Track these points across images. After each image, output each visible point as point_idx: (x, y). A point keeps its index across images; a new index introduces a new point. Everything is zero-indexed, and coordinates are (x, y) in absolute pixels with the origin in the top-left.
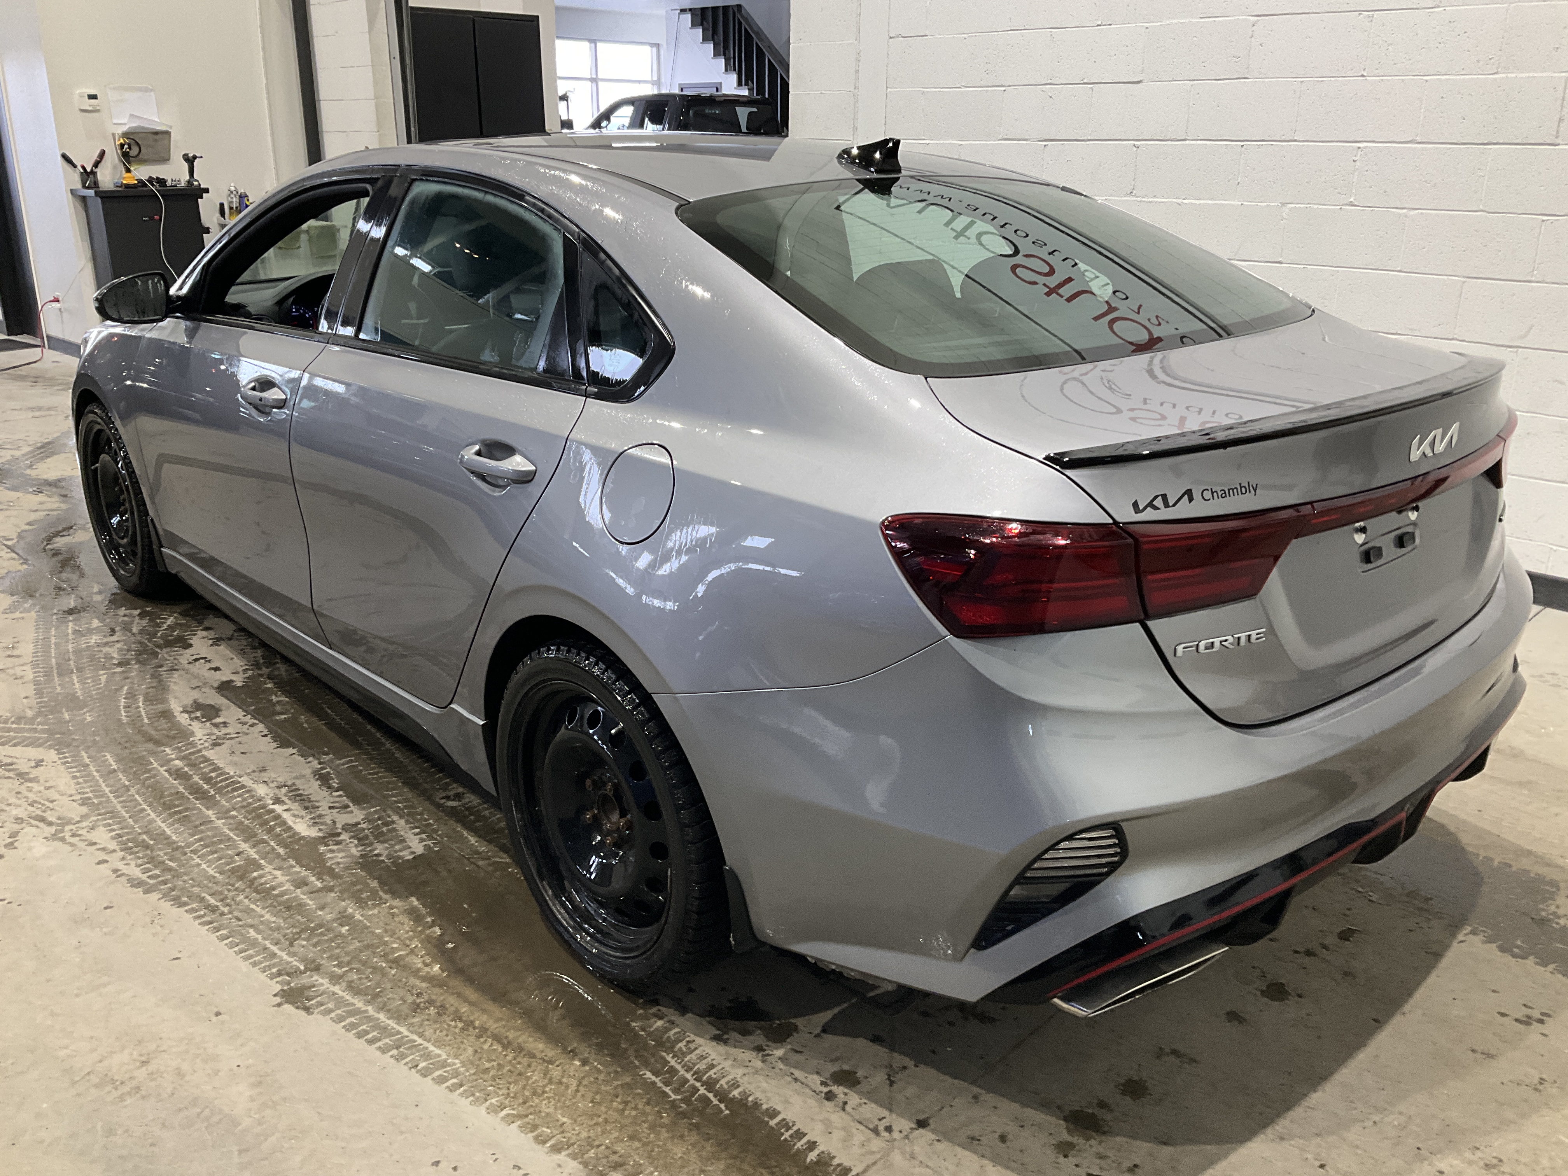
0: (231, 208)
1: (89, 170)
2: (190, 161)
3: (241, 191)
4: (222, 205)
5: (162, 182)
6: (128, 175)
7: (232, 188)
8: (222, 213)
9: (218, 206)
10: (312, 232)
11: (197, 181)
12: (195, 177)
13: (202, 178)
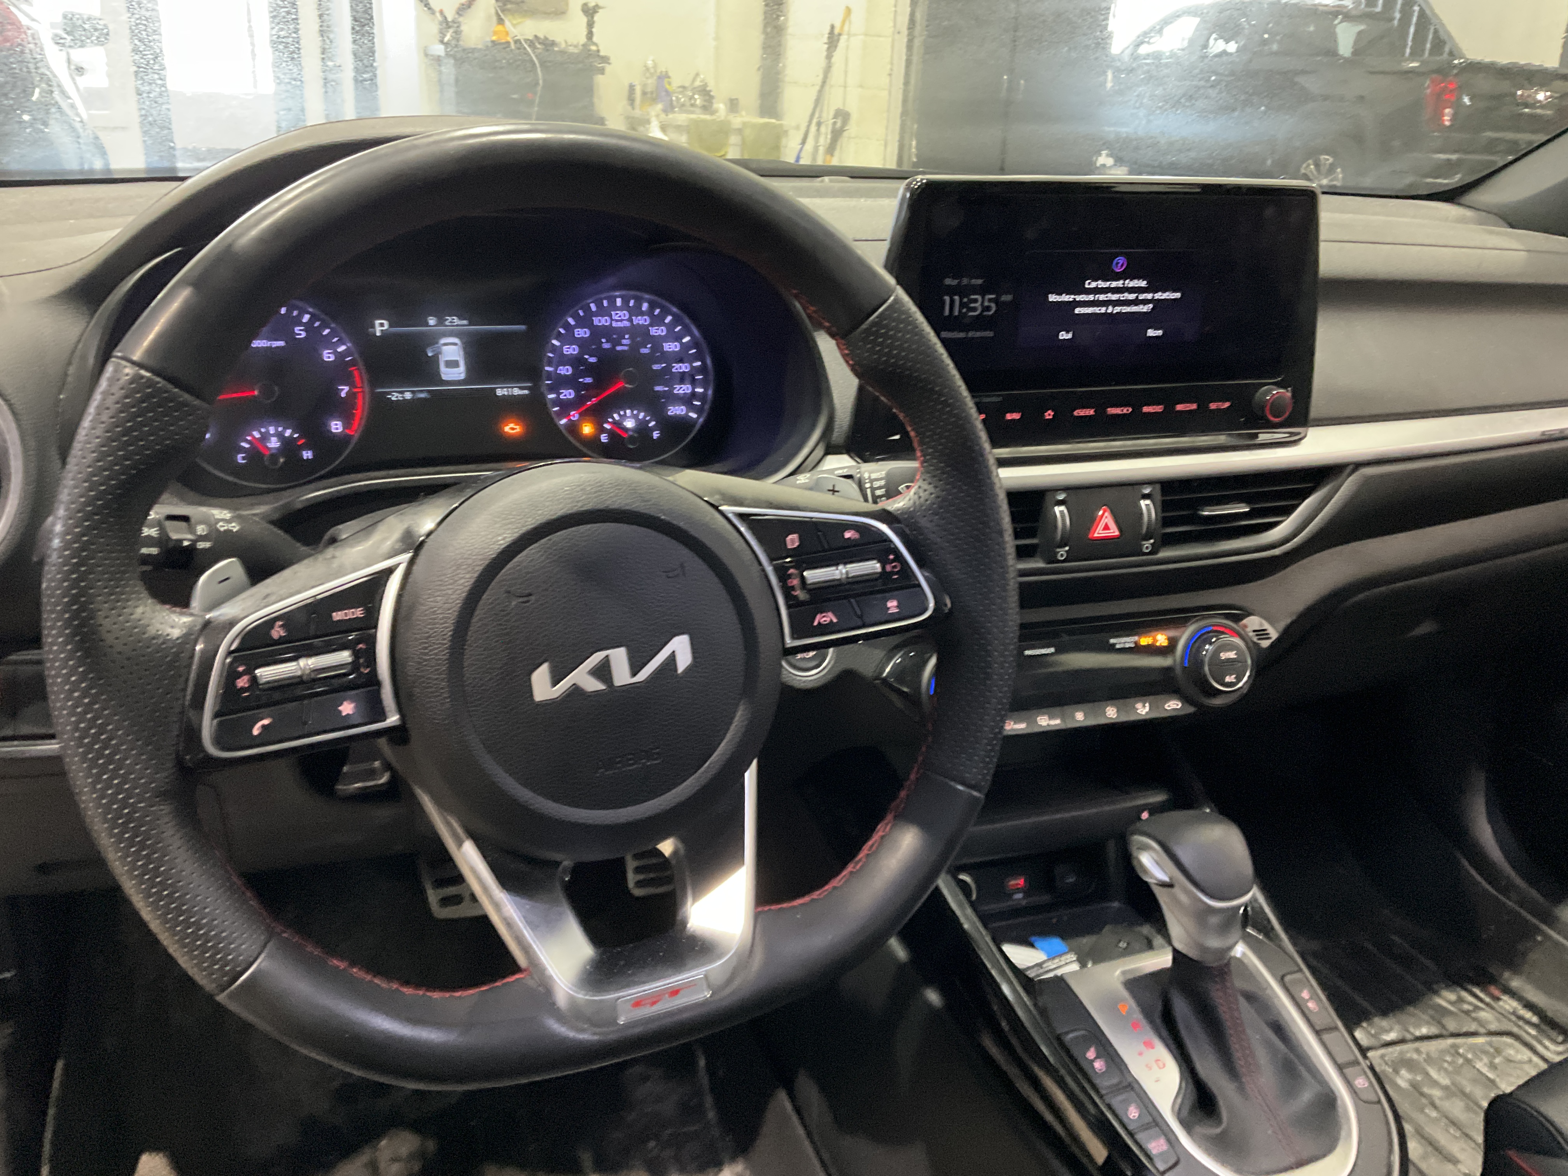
0: (644, 93)
1: (450, 19)
2: (590, 12)
3: (662, 68)
4: (632, 88)
5: (548, 44)
6: (500, 28)
7: (650, 63)
8: (631, 100)
9: (627, 88)
10: (747, 132)
11: (596, 44)
12: (595, 39)
13: (604, 41)
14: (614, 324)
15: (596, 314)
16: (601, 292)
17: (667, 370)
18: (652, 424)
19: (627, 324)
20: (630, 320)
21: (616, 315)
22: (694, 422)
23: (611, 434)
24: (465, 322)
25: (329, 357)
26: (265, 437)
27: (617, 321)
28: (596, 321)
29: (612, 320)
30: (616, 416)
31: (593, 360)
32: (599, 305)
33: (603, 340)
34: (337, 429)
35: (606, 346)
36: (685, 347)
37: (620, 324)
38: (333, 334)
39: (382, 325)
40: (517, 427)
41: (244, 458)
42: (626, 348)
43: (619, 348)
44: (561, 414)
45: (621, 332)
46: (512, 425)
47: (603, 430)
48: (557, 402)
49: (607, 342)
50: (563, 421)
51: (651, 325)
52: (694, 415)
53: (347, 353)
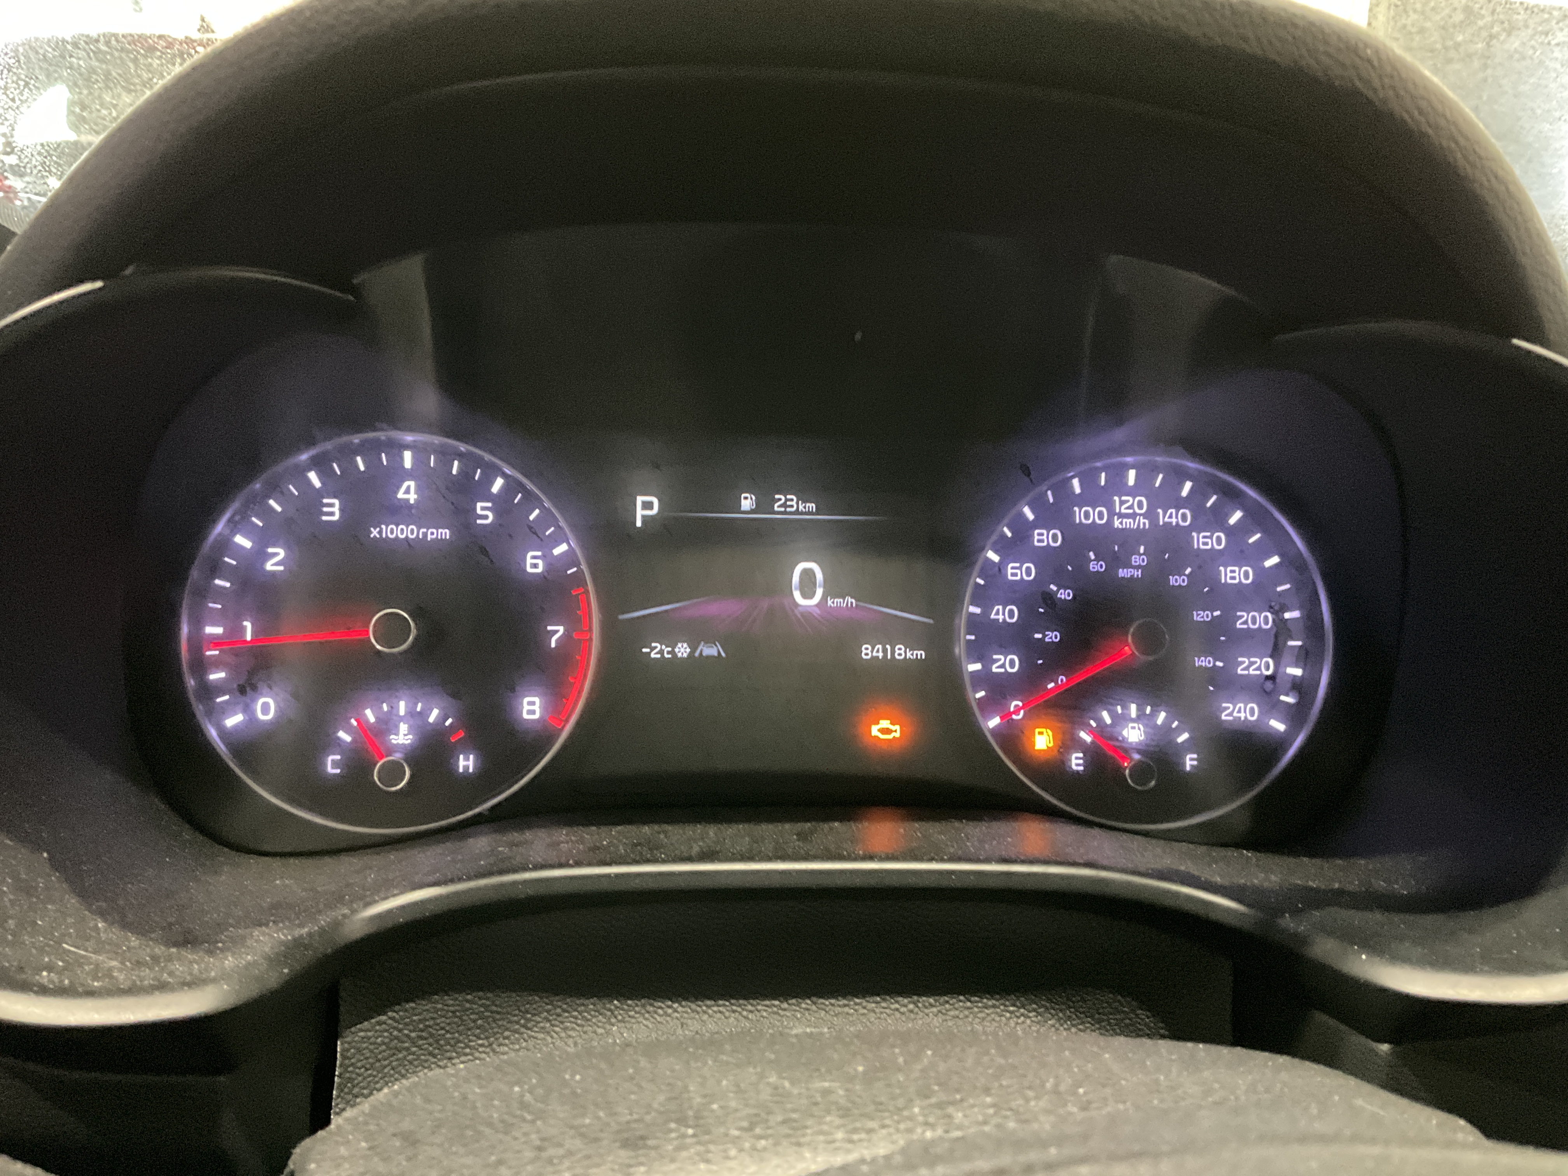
14: (1117, 523)
15: (1082, 500)
16: (1097, 456)
17: (1224, 625)
18: (1183, 737)
19: (1144, 523)
20: (1150, 515)
21: (1125, 504)
22: (1278, 745)
23: (1094, 756)
24: (812, 506)
25: (535, 566)
26: (387, 724)
27: (1121, 516)
28: (1081, 515)
29: (1112, 513)
30: (1106, 716)
31: (1066, 595)
32: (1088, 480)
33: (1092, 555)
34: (532, 712)
35: (1096, 566)
36: (1265, 580)
37: (1128, 523)
38: (547, 518)
39: (647, 505)
40: (897, 727)
41: (335, 764)
42: (1138, 573)
43: (1123, 573)
44: (991, 704)
45: (1129, 539)
46: (885, 724)
47: (1074, 743)
48: (984, 679)
49: (1097, 559)
50: (994, 722)
51: (1195, 527)
52: (1278, 726)
53: (570, 559)
